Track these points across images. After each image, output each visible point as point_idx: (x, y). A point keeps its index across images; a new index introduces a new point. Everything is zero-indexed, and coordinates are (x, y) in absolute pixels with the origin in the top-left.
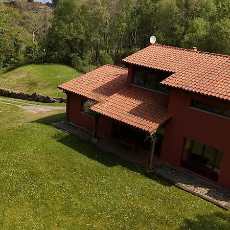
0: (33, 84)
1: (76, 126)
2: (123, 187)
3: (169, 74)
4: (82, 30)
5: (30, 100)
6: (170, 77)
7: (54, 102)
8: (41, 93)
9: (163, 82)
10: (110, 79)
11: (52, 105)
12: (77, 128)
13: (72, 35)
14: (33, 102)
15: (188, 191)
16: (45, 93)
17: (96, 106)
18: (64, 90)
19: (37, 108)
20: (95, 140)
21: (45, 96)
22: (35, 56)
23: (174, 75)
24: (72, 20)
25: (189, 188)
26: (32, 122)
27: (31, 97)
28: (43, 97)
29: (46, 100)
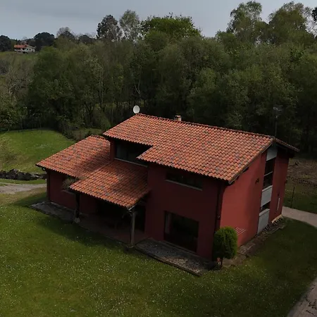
0: (10, 158)
1: (59, 206)
2: (101, 264)
3: (147, 147)
4: (70, 87)
5: (7, 178)
6: (147, 151)
7: (36, 178)
8: (20, 169)
9: (139, 157)
10: (94, 152)
11: (33, 183)
12: (60, 208)
13: (57, 94)
14: (11, 180)
15: (166, 263)
16: (25, 168)
17: (75, 184)
18: (43, 168)
19: (15, 188)
20: (77, 220)
21: (25, 172)
22: (11, 121)
23: (151, 149)
24: (57, 77)
25: (168, 260)
26: (9, 205)
27: (8, 174)
28: (23, 174)
29: (26, 178)
